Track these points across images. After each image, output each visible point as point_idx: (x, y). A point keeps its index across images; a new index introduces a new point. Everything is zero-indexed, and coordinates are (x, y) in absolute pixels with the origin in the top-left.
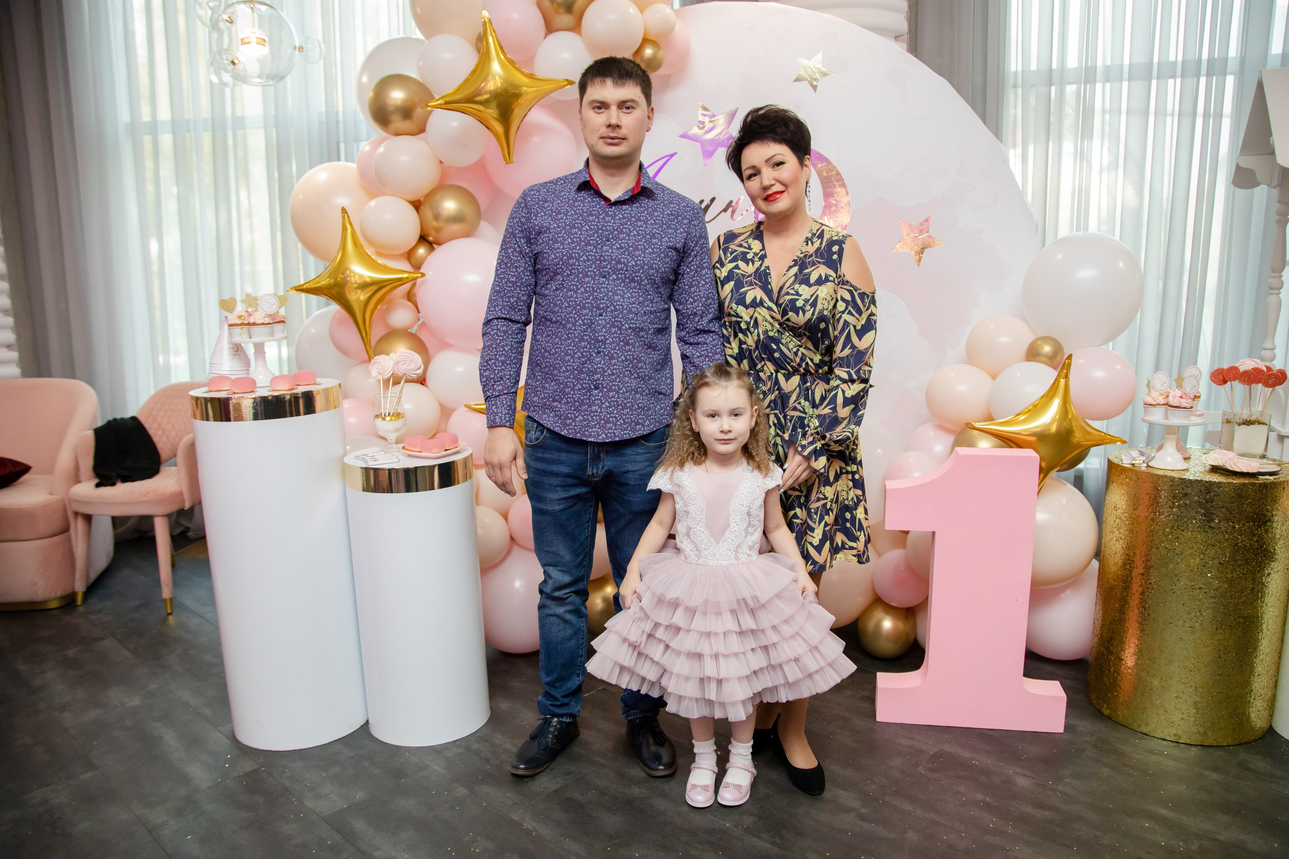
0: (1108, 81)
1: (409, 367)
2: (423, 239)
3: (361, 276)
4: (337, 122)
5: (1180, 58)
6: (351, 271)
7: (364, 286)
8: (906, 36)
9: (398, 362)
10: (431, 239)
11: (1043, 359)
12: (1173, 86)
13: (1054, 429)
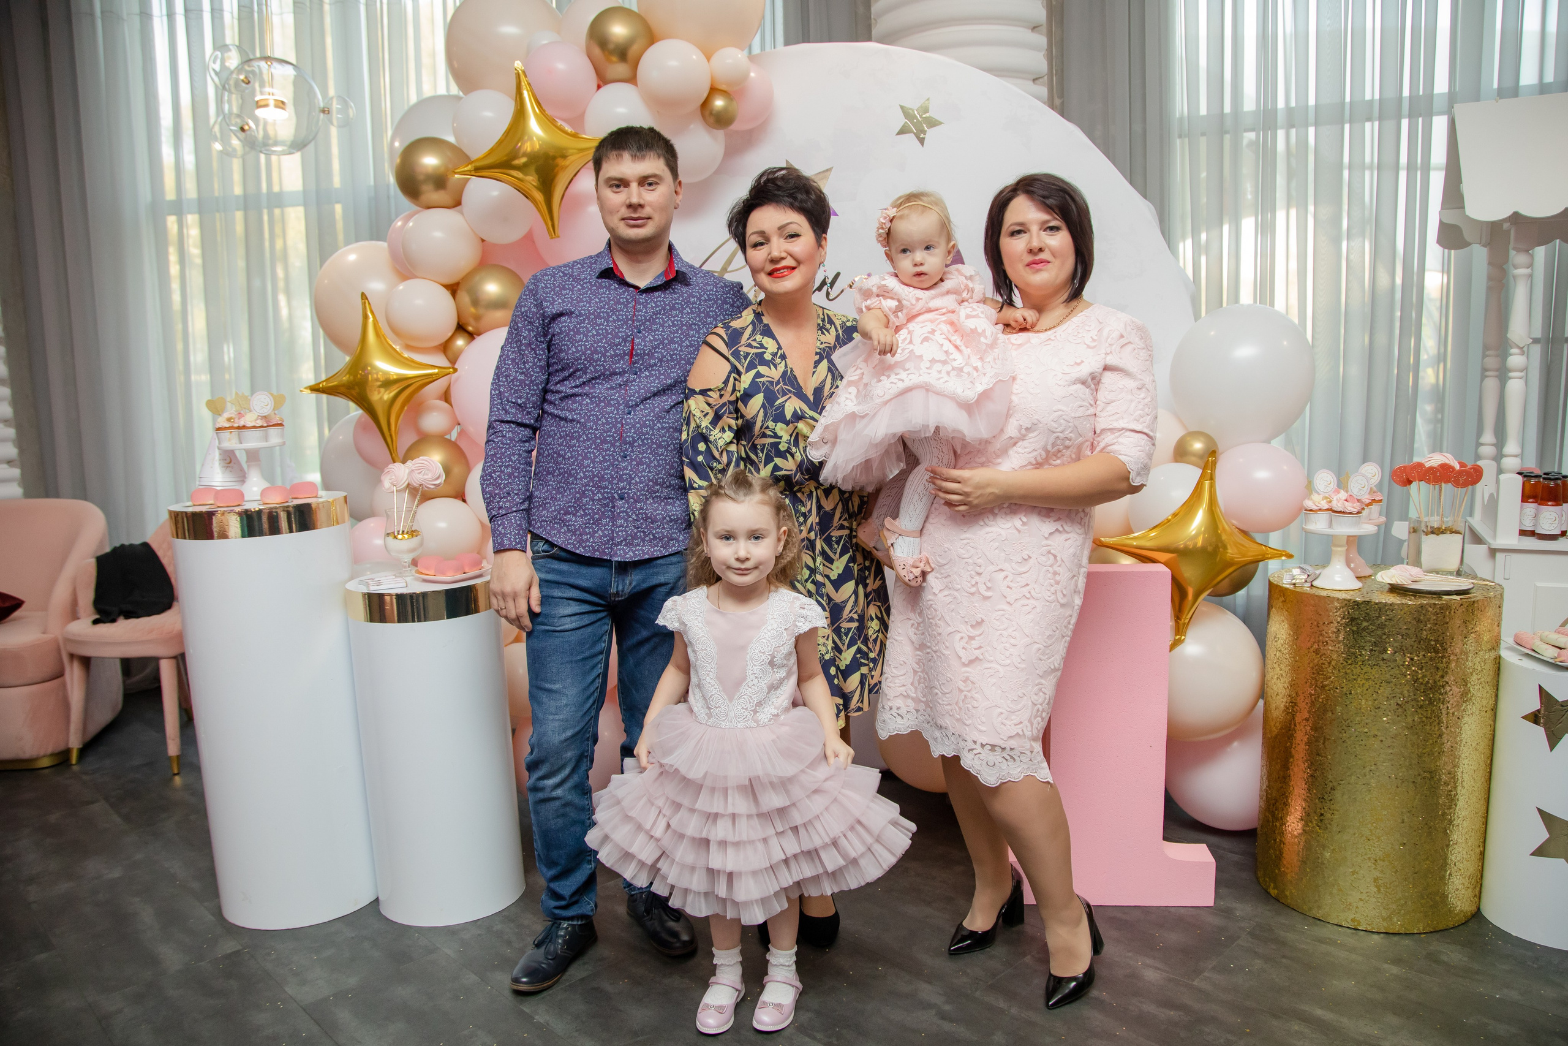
0: (1293, 126)
1: (426, 477)
2: (461, 328)
3: (385, 373)
4: (388, 197)
5: (1377, 96)
6: (374, 367)
7: (388, 383)
8: (1046, 78)
9: (413, 470)
10: (470, 329)
11: (1193, 459)
12: (1371, 129)
13: (1200, 543)
